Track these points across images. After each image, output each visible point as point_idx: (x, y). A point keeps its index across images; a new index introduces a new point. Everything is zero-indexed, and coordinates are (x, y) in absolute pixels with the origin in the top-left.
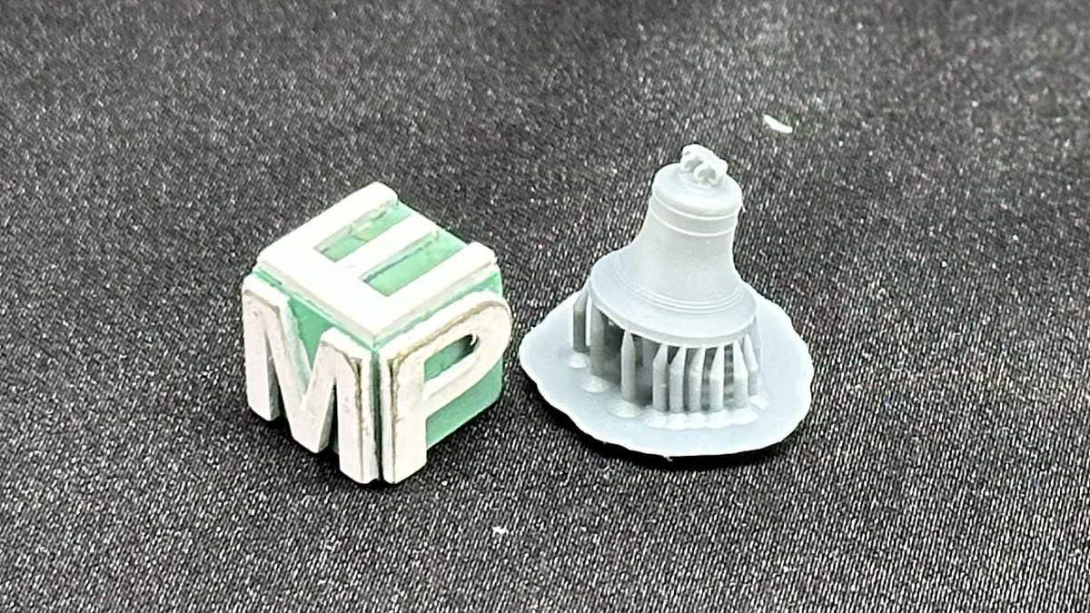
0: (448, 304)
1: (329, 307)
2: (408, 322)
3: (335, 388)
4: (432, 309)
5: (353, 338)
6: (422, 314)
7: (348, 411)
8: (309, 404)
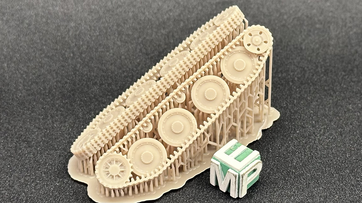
0: (251, 163)
1: (229, 165)
2: (245, 167)
3: (230, 180)
4: (249, 164)
5: (234, 170)
6: (247, 165)
7: (233, 185)
8: (224, 183)
